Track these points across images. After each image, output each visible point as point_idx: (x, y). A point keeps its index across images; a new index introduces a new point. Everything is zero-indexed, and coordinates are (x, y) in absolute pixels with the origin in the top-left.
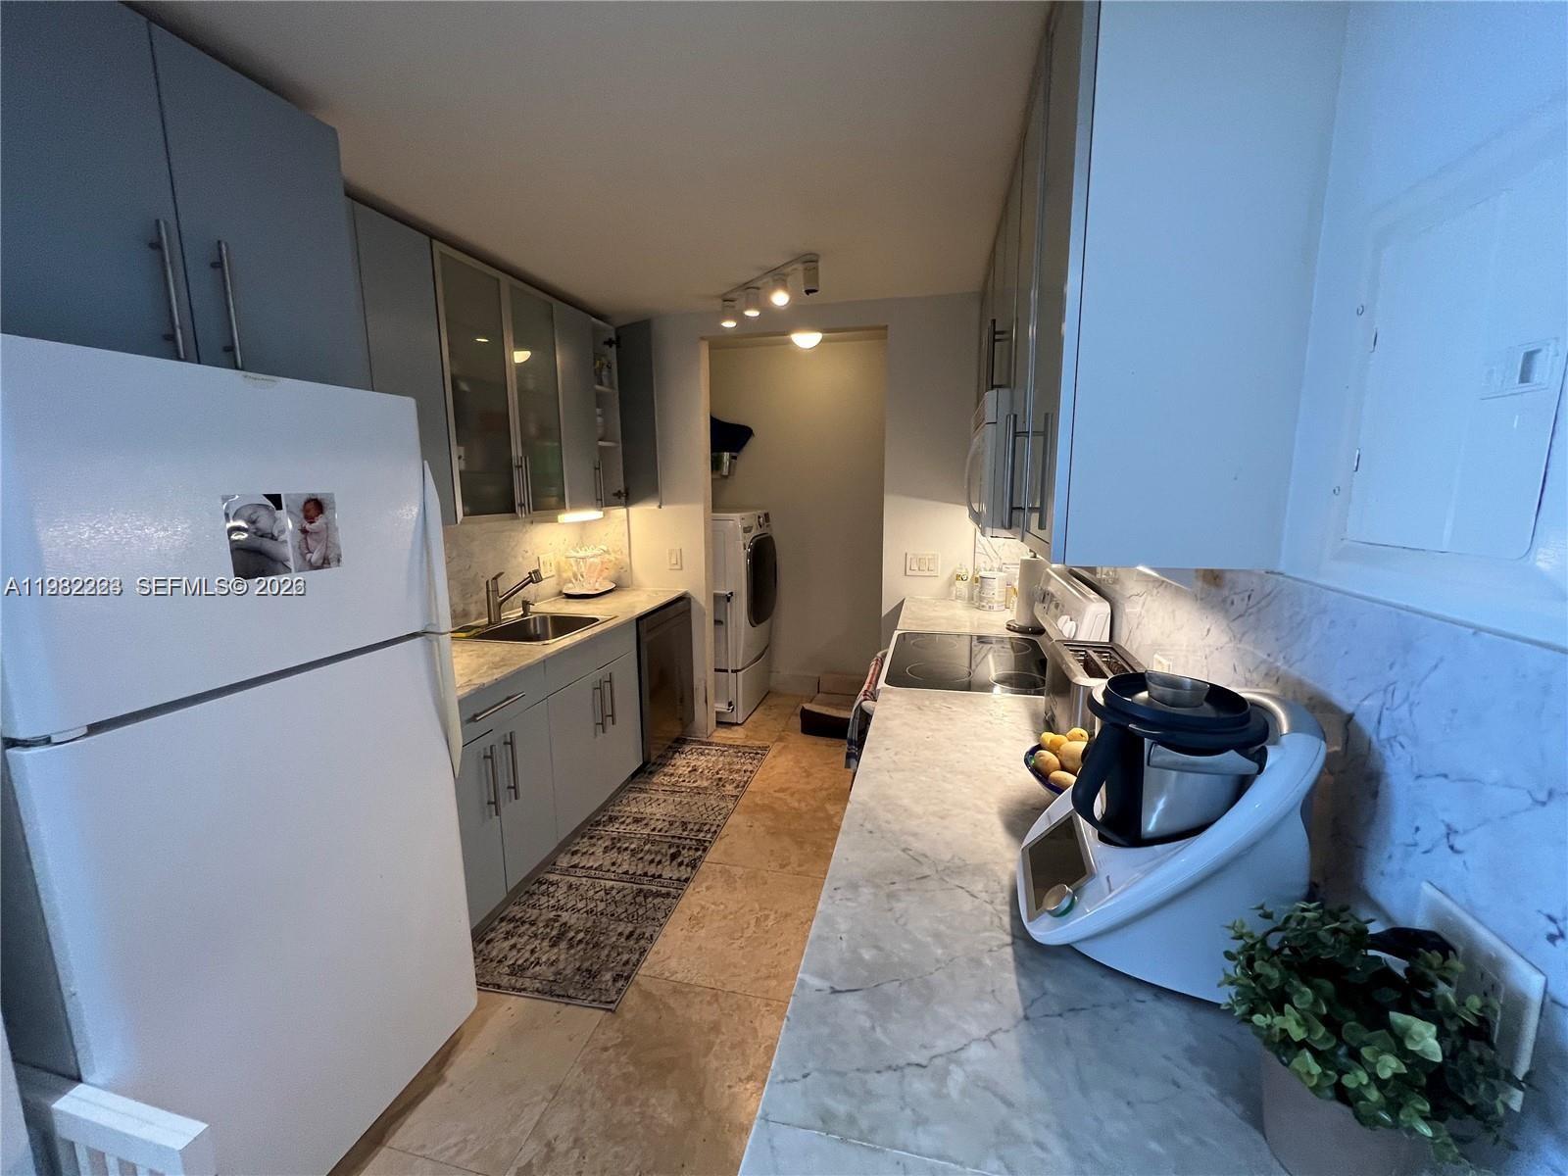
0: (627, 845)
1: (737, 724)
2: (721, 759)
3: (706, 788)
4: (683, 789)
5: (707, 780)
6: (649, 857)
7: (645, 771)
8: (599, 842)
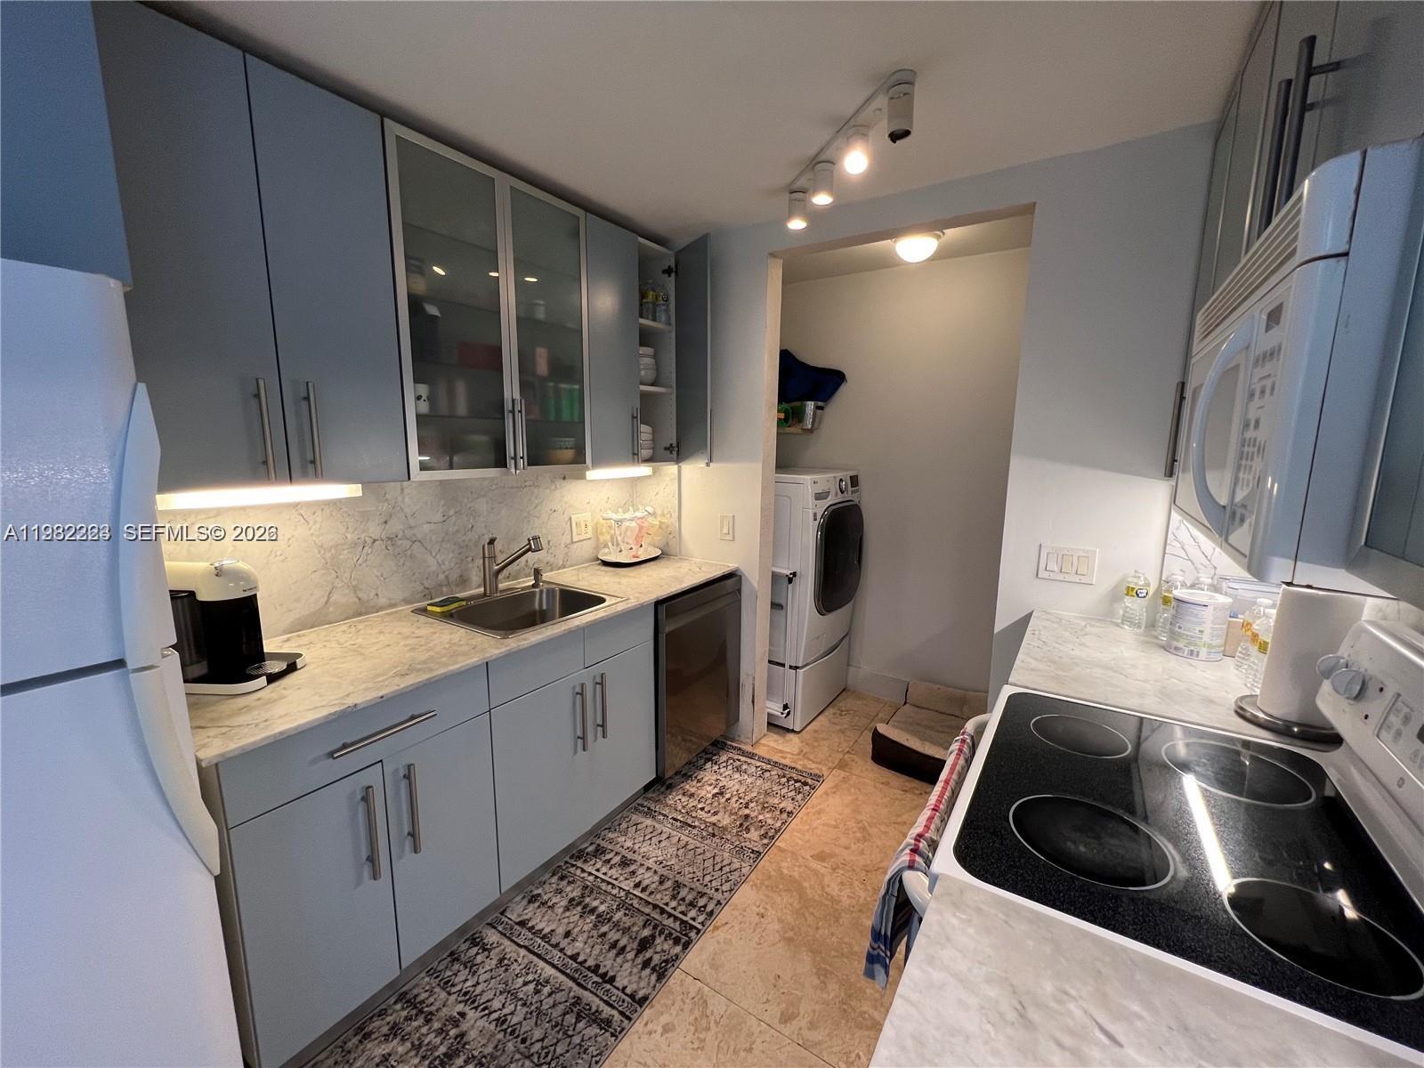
0: (595, 903)
1: (793, 731)
2: (759, 782)
3: (724, 829)
4: (697, 824)
5: (731, 814)
6: (613, 936)
7: (661, 784)
8: (569, 889)
